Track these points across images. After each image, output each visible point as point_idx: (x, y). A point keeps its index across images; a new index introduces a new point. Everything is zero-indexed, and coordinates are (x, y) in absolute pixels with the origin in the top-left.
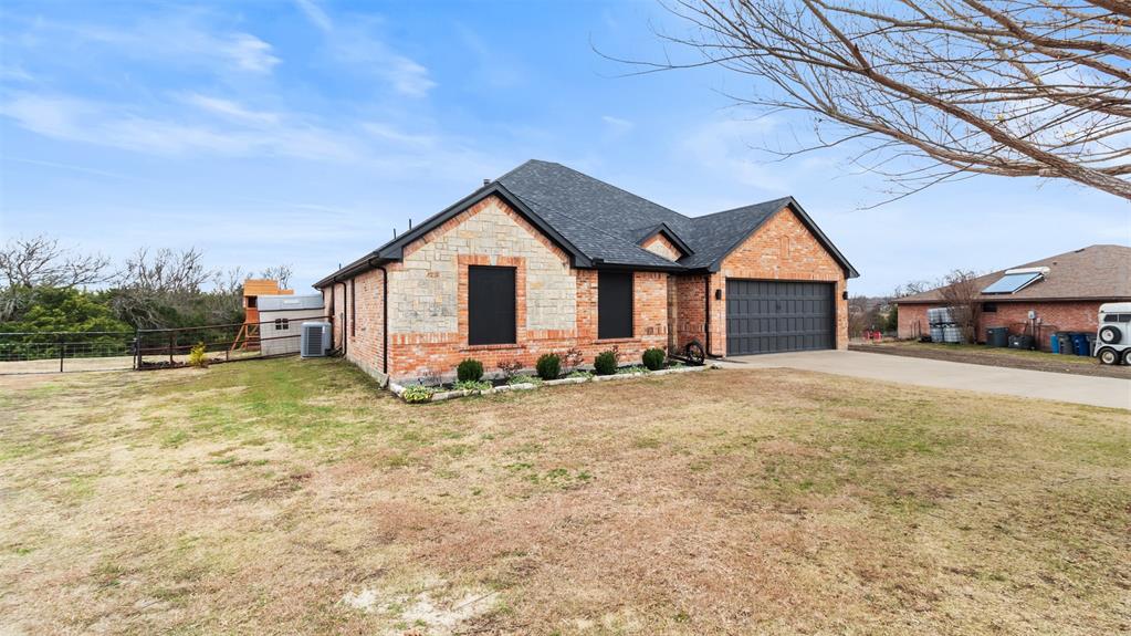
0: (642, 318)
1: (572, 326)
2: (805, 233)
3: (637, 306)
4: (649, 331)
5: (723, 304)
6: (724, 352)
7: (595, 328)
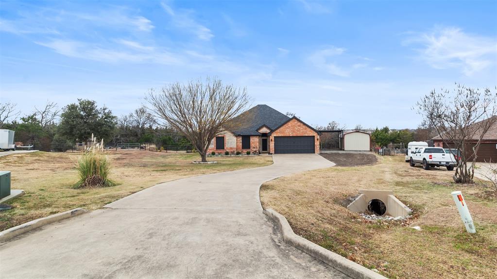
0: (252, 145)
1: (235, 147)
2: (302, 124)
3: (251, 143)
4: (254, 148)
5: (273, 142)
6: (273, 152)
7: (241, 147)
